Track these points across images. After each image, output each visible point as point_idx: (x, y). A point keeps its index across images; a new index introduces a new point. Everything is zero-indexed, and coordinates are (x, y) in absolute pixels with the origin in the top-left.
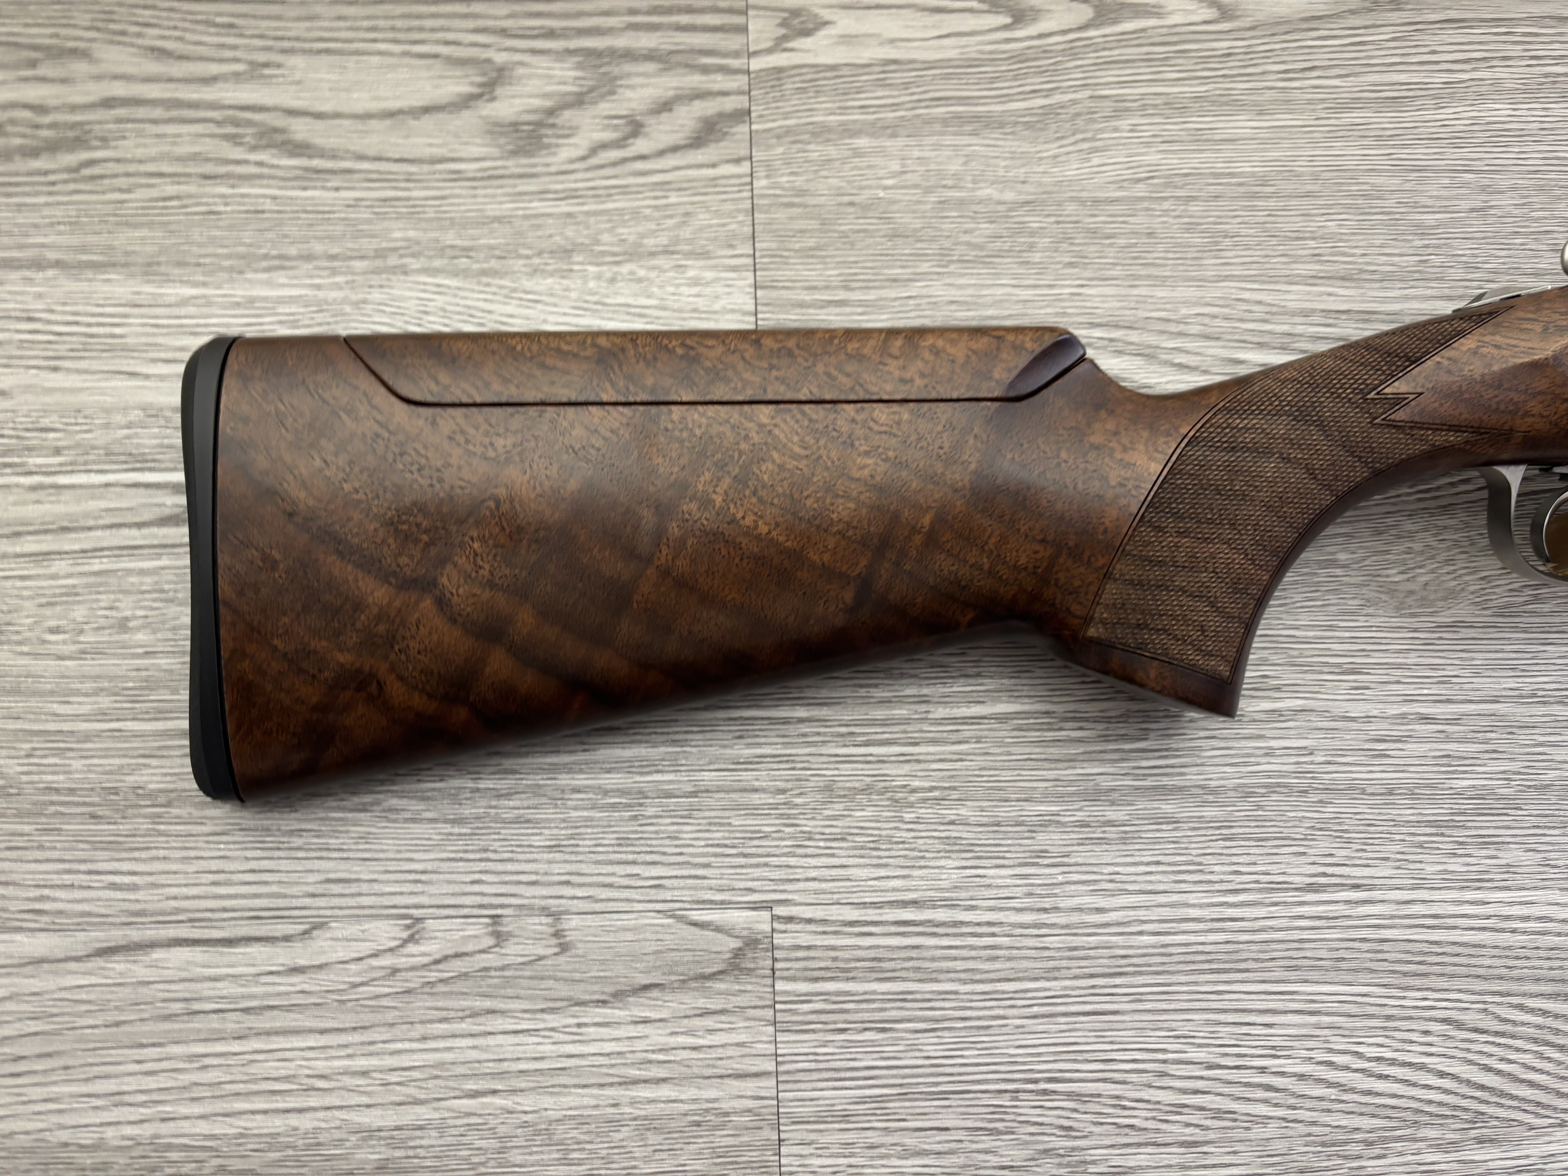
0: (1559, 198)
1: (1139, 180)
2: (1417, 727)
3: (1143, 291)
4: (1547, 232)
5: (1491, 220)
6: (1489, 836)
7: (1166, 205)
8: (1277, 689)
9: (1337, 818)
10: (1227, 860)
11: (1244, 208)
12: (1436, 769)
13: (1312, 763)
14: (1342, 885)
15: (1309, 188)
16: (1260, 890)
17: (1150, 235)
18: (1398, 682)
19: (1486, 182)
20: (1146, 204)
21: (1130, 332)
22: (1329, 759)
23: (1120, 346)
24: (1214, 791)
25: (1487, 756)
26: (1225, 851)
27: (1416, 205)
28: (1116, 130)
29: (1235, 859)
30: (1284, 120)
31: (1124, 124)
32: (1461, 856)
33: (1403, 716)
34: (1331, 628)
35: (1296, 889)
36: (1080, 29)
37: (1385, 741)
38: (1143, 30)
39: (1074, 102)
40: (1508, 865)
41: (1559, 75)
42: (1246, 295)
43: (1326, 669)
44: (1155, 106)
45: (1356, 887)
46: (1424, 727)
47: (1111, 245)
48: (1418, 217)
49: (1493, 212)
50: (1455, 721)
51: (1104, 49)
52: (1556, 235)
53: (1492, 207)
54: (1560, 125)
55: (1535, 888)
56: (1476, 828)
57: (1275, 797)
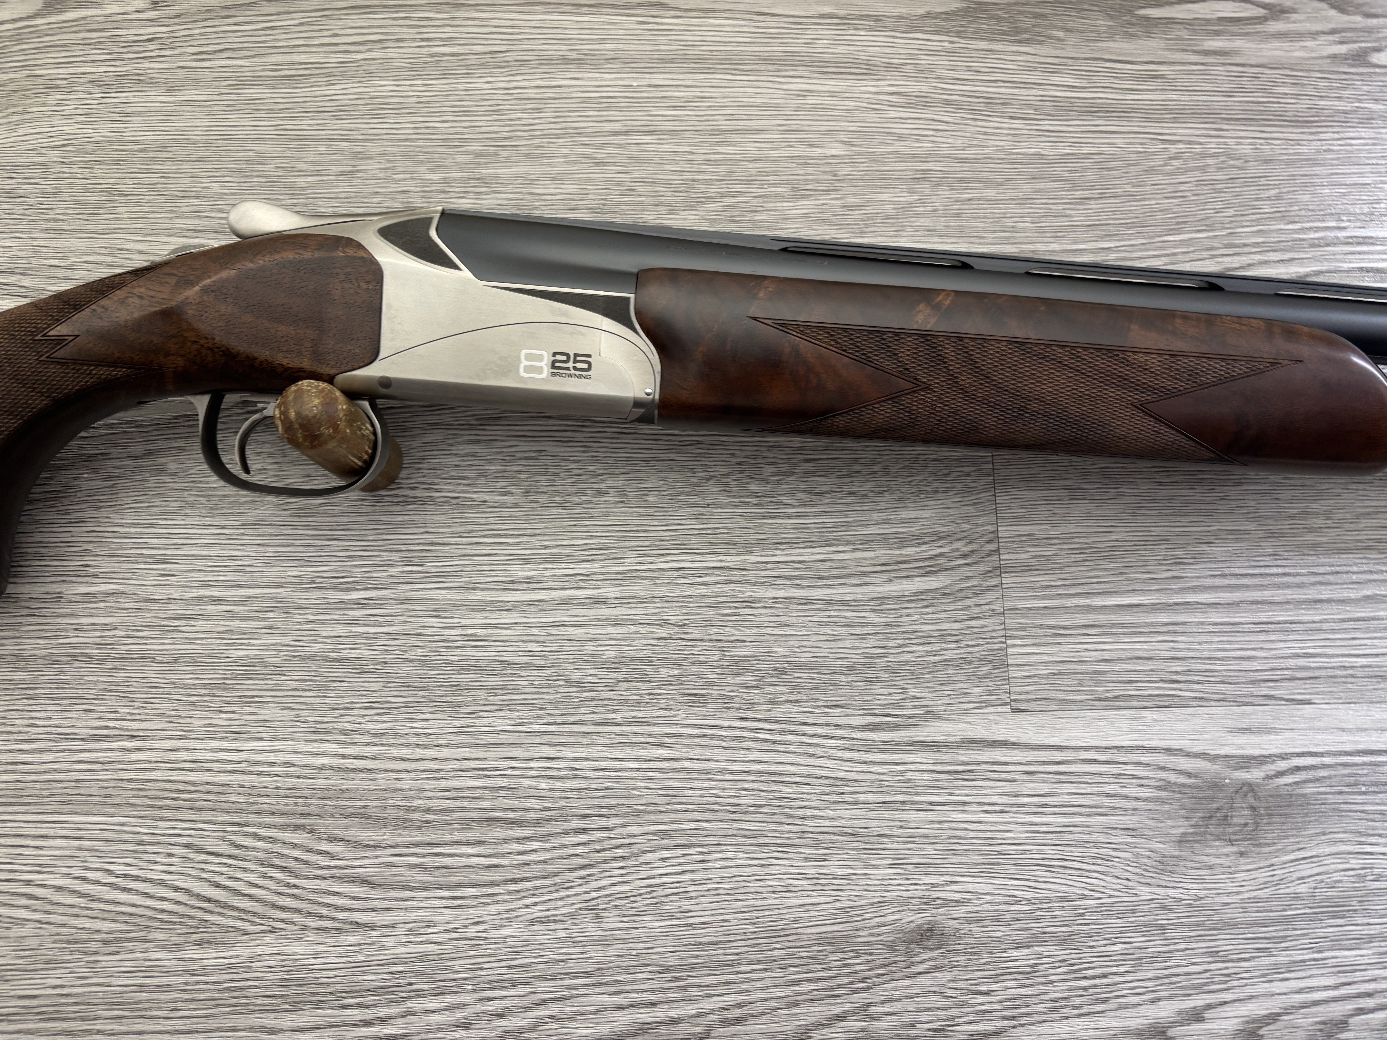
0: (422, 162)
1: (56, 147)
2: (209, 607)
3: (41, 242)
4: (404, 192)
5: (355, 182)
6: (253, 696)
7: (75, 169)
8: (95, 576)
9: (126, 681)
10: (26, 715)
11: (142, 171)
12: (218, 642)
13: (114, 637)
14: (120, 736)
15: (202, 154)
16: (51, 740)
17: (57, 194)
18: (200, 571)
19: (359, 149)
20: (58, 168)
21: (23, 277)
22: (130, 633)
23: (12, 289)
24: (25, 659)
25: (263, 631)
26: (26, 708)
27: (293, 169)
28: (44, 104)
29: (34, 715)
30: (190, 95)
31: (51, 99)
32: (226, 712)
33: (199, 598)
34: (152, 526)
35: (82, 739)
36: (29, 18)
37: (180, 619)
38: (83, 19)
39: (12, 80)
40: (265, 721)
41: (444, 55)
42: (130, 246)
43: (140, 560)
44: (80, 84)
45: (132, 737)
46: (215, 607)
47: (21, 204)
48: (293, 179)
49: (359, 175)
50: (242, 602)
51: (47, 35)
52: (411, 194)
53: (359, 171)
54: (436, 99)
55: (284, 739)
56: (243, 690)
57: (77, 664)
